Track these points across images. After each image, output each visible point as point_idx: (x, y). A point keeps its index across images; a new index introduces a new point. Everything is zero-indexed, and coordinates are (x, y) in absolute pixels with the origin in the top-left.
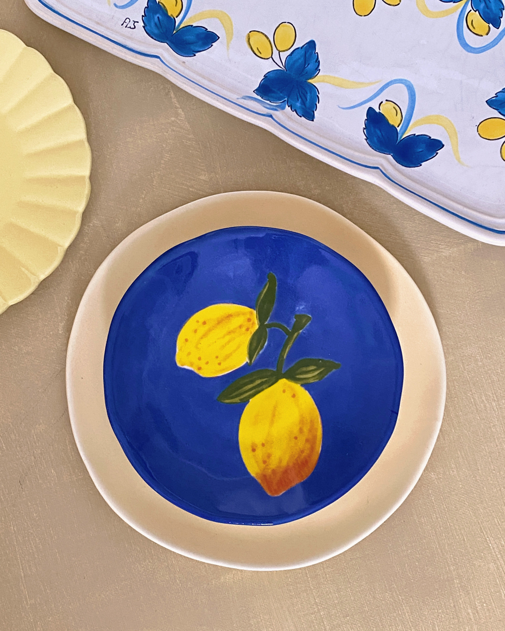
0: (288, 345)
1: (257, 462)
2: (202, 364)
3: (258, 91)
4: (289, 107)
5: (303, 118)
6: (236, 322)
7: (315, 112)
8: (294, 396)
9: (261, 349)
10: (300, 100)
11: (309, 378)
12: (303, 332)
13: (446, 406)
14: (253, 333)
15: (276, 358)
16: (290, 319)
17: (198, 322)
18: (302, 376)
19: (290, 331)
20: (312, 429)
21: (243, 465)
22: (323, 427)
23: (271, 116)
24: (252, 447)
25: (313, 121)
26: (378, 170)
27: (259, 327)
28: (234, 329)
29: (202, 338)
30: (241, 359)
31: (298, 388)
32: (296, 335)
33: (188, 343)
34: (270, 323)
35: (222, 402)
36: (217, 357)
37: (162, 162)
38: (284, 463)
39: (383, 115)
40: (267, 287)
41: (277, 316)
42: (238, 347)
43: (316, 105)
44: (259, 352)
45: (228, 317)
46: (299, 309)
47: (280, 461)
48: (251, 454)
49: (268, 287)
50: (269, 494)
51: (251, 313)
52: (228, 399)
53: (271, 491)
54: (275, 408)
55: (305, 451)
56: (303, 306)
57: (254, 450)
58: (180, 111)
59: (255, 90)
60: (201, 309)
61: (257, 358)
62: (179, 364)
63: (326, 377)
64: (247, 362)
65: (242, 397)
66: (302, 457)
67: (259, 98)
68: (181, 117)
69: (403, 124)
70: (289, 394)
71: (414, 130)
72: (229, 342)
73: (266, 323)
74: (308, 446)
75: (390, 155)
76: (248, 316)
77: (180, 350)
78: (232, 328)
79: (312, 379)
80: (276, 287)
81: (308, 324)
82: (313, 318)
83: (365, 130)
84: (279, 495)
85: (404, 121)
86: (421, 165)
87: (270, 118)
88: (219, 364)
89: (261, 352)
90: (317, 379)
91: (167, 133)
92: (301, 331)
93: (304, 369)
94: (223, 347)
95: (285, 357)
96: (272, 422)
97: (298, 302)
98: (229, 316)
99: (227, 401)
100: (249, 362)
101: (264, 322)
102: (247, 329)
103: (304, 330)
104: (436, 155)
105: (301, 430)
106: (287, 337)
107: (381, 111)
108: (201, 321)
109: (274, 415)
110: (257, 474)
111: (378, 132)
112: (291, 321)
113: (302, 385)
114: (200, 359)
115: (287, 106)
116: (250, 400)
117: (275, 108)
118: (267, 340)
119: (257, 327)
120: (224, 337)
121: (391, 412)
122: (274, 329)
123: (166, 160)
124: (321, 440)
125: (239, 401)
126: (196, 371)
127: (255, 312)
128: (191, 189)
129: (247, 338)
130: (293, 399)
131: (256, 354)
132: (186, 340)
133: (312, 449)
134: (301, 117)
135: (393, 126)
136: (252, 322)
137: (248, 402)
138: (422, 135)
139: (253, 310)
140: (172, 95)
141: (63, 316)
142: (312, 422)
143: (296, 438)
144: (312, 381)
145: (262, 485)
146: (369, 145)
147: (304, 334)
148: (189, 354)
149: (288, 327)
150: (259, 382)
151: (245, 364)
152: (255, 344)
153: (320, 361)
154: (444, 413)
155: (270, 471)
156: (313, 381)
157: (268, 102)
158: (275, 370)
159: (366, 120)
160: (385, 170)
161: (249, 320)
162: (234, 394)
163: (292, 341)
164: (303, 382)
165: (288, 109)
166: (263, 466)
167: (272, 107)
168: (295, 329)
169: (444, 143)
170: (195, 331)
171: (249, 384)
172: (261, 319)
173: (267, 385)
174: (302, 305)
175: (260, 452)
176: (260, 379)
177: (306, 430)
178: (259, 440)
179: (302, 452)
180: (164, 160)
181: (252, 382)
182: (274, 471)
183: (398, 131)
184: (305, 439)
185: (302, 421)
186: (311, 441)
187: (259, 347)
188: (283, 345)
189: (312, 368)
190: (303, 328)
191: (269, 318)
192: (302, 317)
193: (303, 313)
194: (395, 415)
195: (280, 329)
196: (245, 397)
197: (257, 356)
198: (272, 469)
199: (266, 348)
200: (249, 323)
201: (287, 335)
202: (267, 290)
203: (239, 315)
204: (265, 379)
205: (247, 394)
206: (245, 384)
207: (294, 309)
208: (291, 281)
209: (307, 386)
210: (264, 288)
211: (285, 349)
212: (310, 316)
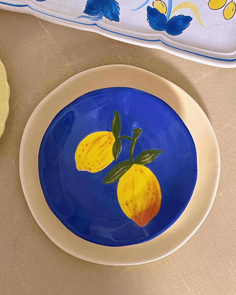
0: (133, 146)
1: (130, 210)
2: (90, 166)
3: (85, 12)
4: (104, 16)
5: (113, 21)
6: (103, 140)
7: (119, 16)
8: (141, 172)
10: (109, 11)
11: (148, 161)
12: (139, 138)
13: (221, 157)
14: (113, 144)
15: (128, 154)
17: (83, 145)
18: (143, 161)
20: (155, 187)
21: (124, 213)
22: (160, 184)
23: (96, 24)
24: (126, 203)
25: (119, 21)
26: (160, 41)
27: (116, 140)
28: (103, 144)
29: (87, 153)
30: (110, 159)
31: (143, 167)
32: (135, 140)
33: (81, 158)
34: (121, 137)
35: (105, 184)
36: (97, 161)
37: (44, 61)
38: (144, 208)
39: (156, 9)
40: (115, 118)
41: (123, 133)
42: (107, 153)
43: (119, 12)
45: (98, 139)
46: (134, 126)
47: (142, 206)
48: (126, 207)
50: (140, 226)
51: (110, 134)
52: (108, 181)
53: (141, 224)
54: (133, 180)
55: (154, 199)
57: (127, 205)
58: (47, 31)
59: (84, 11)
60: (83, 139)
61: (118, 156)
62: (79, 170)
63: (156, 158)
64: (114, 160)
65: (115, 178)
66: (153, 203)
67: (87, 15)
68: (48, 34)
69: (168, 12)
70: (138, 172)
71: (174, 13)
72: (102, 151)
73: (119, 137)
74: (154, 196)
75: (164, 31)
76: (109, 136)
77: (78, 162)
78: (101, 144)
79: (149, 161)
80: (120, 118)
81: (141, 133)
82: (143, 129)
83: (148, 20)
84: (145, 226)
85: (168, 10)
86: (182, 32)
87: (96, 26)
88: (100, 164)
89: (120, 153)
90: (151, 160)
91: (43, 45)
92: (138, 137)
93: (144, 157)
94: (99, 155)
95: (132, 153)
96: (133, 188)
97: (133, 123)
98: (99, 138)
99: (108, 183)
100: (114, 159)
102: (110, 143)
103: (139, 136)
104: (189, 25)
105: (149, 189)
107: (154, 7)
108: (85, 144)
109: (133, 184)
110: (132, 217)
111: (155, 19)
112: (132, 133)
113: (144, 165)
114: (89, 164)
115: (103, 16)
116: (120, 179)
117: (97, 19)
118: (121, 146)
119: (114, 140)
120: (99, 150)
121: (193, 171)
122: (124, 140)
123: (46, 60)
124: (161, 192)
125: (114, 181)
126: (89, 171)
127: (112, 133)
128: (63, 73)
129: (111, 147)
130: (141, 174)
131: (117, 154)
132: (80, 156)
133: (157, 197)
134: (112, 20)
135: (163, 14)
136: (111, 139)
137: (119, 180)
138: (179, 15)
139: (110, 132)
140: (40, 23)
141: (13, 156)
142: (154, 184)
143: (147, 193)
144: (149, 162)
145: (135, 222)
146: (152, 28)
147: (140, 138)
148: (83, 163)
149: (131, 137)
150: (122, 169)
152: (115, 150)
153: (151, 151)
154: (221, 162)
155: (138, 214)
156: (150, 162)
157: (92, 16)
158: (129, 161)
159: (147, 14)
160: (164, 40)
161: (110, 138)
162: (110, 179)
163: (135, 143)
164: (144, 164)
165: (104, 18)
166: (133, 212)
167: (95, 19)
168: (135, 137)
169: (192, 17)
170: (83, 150)
172: (116, 136)
173: (126, 170)
174: (135, 124)
175: (131, 205)
176: (123, 167)
177: (151, 188)
178: (129, 199)
179: (152, 200)
180: (45, 61)
181: (118, 170)
182: (140, 213)
183: (166, 16)
184: (152, 193)
185: (148, 184)
186: (155, 193)
187: (118, 150)
188: (130, 147)
189: (148, 155)
190: (138, 136)
191: (120, 134)
192: (136, 130)
193: (137, 128)
194: (196, 172)
195: (126, 139)
196: (117, 178)
197: (118, 155)
198: (139, 212)
199: (122, 150)
200: (110, 139)
201: (131, 141)
202: (116, 120)
203: (104, 136)
204: (125, 166)
205: (117, 176)
206: (115, 172)
207: (132, 126)
208: (127, 113)
209: (147, 165)
210: (114, 119)
211: (131, 149)
212: (141, 129)
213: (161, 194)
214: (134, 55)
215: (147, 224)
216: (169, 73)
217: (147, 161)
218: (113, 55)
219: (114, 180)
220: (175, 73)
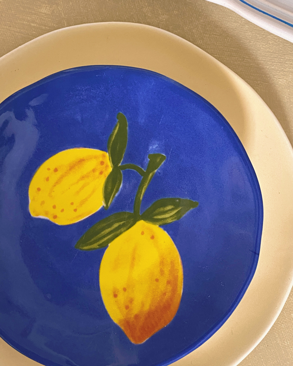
0: (144, 186)
1: (119, 308)
2: (57, 212)
6: (89, 166)
8: (153, 237)
9: (116, 192)
11: (168, 218)
12: (157, 171)
14: (107, 175)
15: (132, 200)
16: (144, 159)
17: (49, 169)
18: (160, 217)
19: (145, 171)
20: (173, 270)
21: (106, 312)
22: (184, 267)
24: (114, 292)
27: (113, 169)
28: (87, 173)
29: (55, 186)
30: (97, 203)
31: (156, 229)
32: (151, 175)
33: (40, 192)
34: (124, 164)
35: (80, 249)
36: (72, 204)
38: (147, 308)
40: (117, 128)
41: (130, 157)
42: (93, 191)
44: (114, 195)
45: (79, 161)
46: (153, 149)
47: (143, 305)
48: (113, 300)
49: (119, 128)
50: (133, 342)
51: (104, 156)
52: (87, 245)
53: (134, 339)
54: (135, 250)
55: (167, 294)
56: (157, 145)
57: (115, 296)
60: (51, 157)
61: (113, 201)
62: (33, 215)
63: (184, 215)
64: (103, 206)
65: (100, 242)
66: (164, 301)
70: (147, 236)
72: (83, 187)
73: (120, 165)
74: (169, 288)
76: (101, 159)
77: (34, 199)
79: (170, 219)
80: (127, 128)
81: (162, 163)
82: (167, 157)
84: (142, 343)
88: (75, 210)
89: (116, 195)
90: (175, 218)
92: (156, 171)
93: (162, 209)
94: (78, 192)
95: (141, 198)
96: (132, 265)
97: (152, 141)
98: (81, 161)
99: (86, 248)
100: (105, 205)
101: (118, 164)
102: (101, 173)
103: (159, 169)
105: (162, 272)
106: (142, 177)
108: (52, 168)
109: (134, 259)
110: (120, 321)
112: (145, 161)
113: (160, 226)
114: (54, 207)
116: (109, 245)
118: (122, 182)
119: (110, 169)
120: (77, 182)
121: (252, 253)
122: (128, 170)
124: (183, 281)
125: (98, 247)
126: (52, 220)
127: (108, 154)
128: (33, 25)
129: (102, 181)
130: (151, 240)
131: (112, 197)
132: (39, 189)
133: (174, 291)
136: (104, 166)
137: (107, 247)
139: (105, 153)
142: (172, 263)
143: (157, 280)
144: (170, 221)
145: (126, 332)
147: (160, 173)
148: (43, 203)
149: (143, 167)
150: (116, 225)
151: (102, 208)
152: (110, 188)
153: (177, 200)
155: (133, 316)
156: (172, 221)
158: (132, 212)
161: (102, 163)
162: (92, 240)
163: (148, 182)
164: (161, 223)
166: (125, 311)
168: (150, 168)
170: (47, 179)
171: (107, 228)
172: (114, 162)
173: (125, 228)
174: (155, 144)
175: (122, 297)
176: (118, 222)
177: (166, 271)
178: (120, 285)
179: (165, 294)
181: (109, 226)
182: (137, 317)
184: (166, 281)
185: (162, 263)
186: (172, 283)
187: (115, 190)
188: (138, 186)
189: (169, 207)
190: (157, 168)
191: (122, 159)
192: (155, 156)
193: (157, 153)
194: (257, 256)
195: (134, 170)
196: (103, 243)
197: (113, 199)
198: (135, 314)
199: (122, 190)
200: (102, 166)
201: (142, 175)
202: (118, 131)
203: (91, 158)
204: (123, 222)
205: (106, 239)
206: (103, 229)
207: (148, 149)
208: (142, 120)
209: (166, 227)
210: (115, 129)
211: (140, 191)
212: (164, 155)
213: (182, 287)
214: (175, 12)
215: (147, 339)
216: (235, 56)
217: (166, 219)
218: (135, 4)
219: (98, 245)
220: (246, 59)
